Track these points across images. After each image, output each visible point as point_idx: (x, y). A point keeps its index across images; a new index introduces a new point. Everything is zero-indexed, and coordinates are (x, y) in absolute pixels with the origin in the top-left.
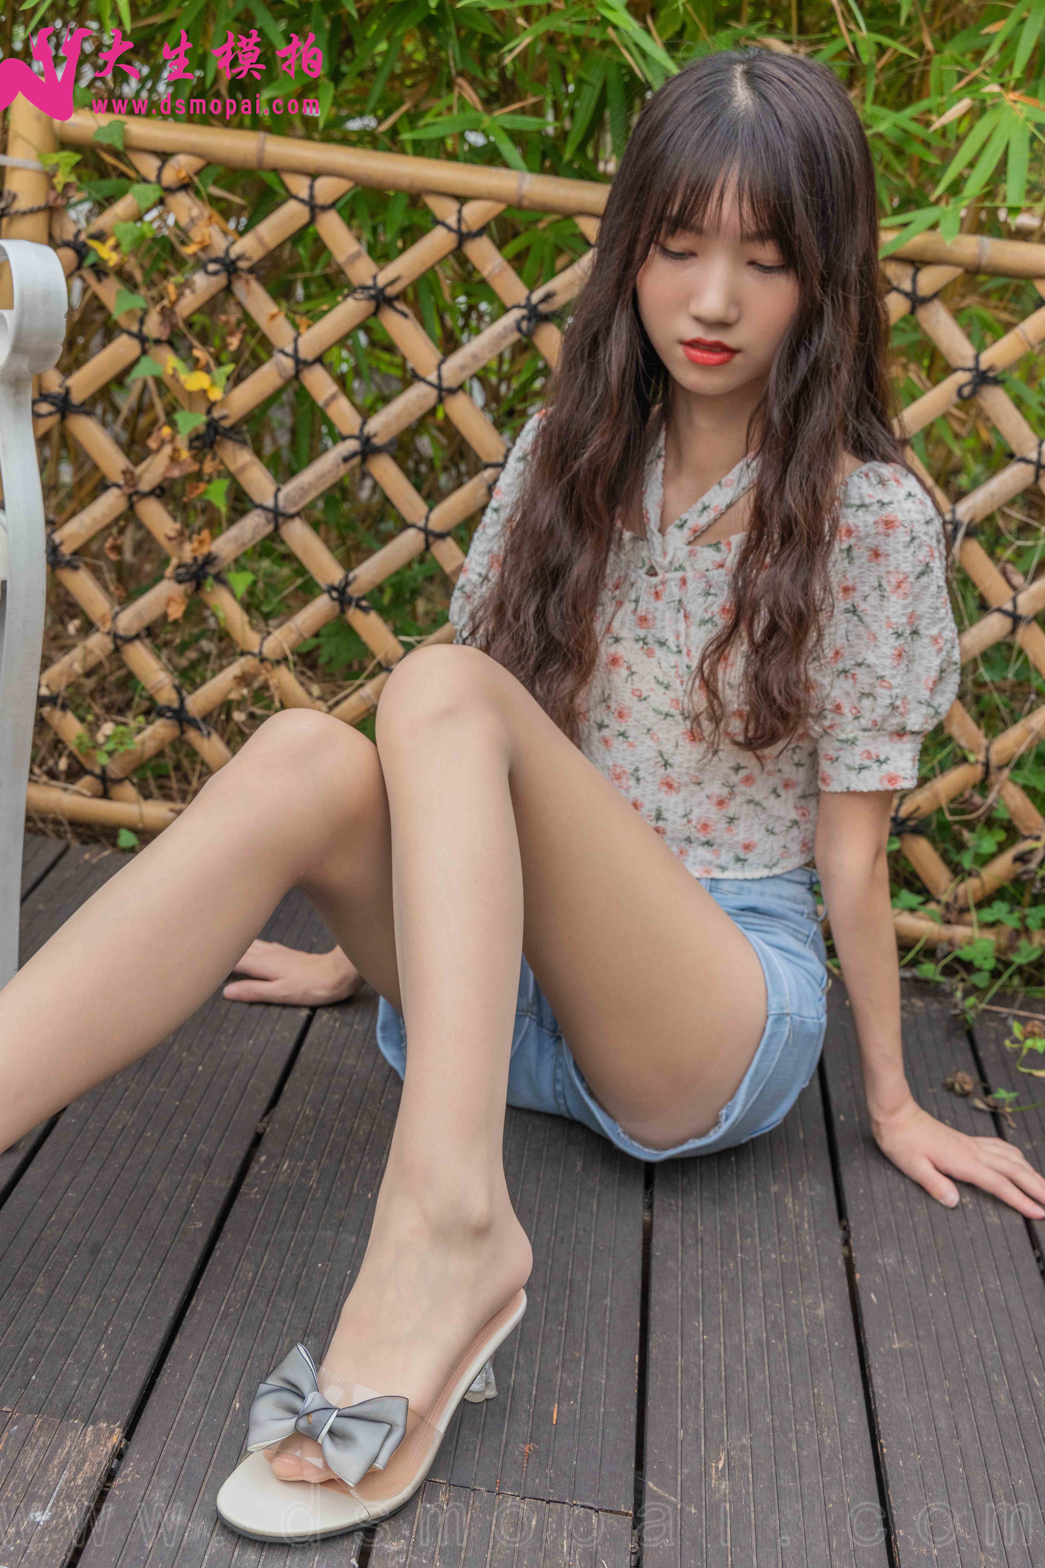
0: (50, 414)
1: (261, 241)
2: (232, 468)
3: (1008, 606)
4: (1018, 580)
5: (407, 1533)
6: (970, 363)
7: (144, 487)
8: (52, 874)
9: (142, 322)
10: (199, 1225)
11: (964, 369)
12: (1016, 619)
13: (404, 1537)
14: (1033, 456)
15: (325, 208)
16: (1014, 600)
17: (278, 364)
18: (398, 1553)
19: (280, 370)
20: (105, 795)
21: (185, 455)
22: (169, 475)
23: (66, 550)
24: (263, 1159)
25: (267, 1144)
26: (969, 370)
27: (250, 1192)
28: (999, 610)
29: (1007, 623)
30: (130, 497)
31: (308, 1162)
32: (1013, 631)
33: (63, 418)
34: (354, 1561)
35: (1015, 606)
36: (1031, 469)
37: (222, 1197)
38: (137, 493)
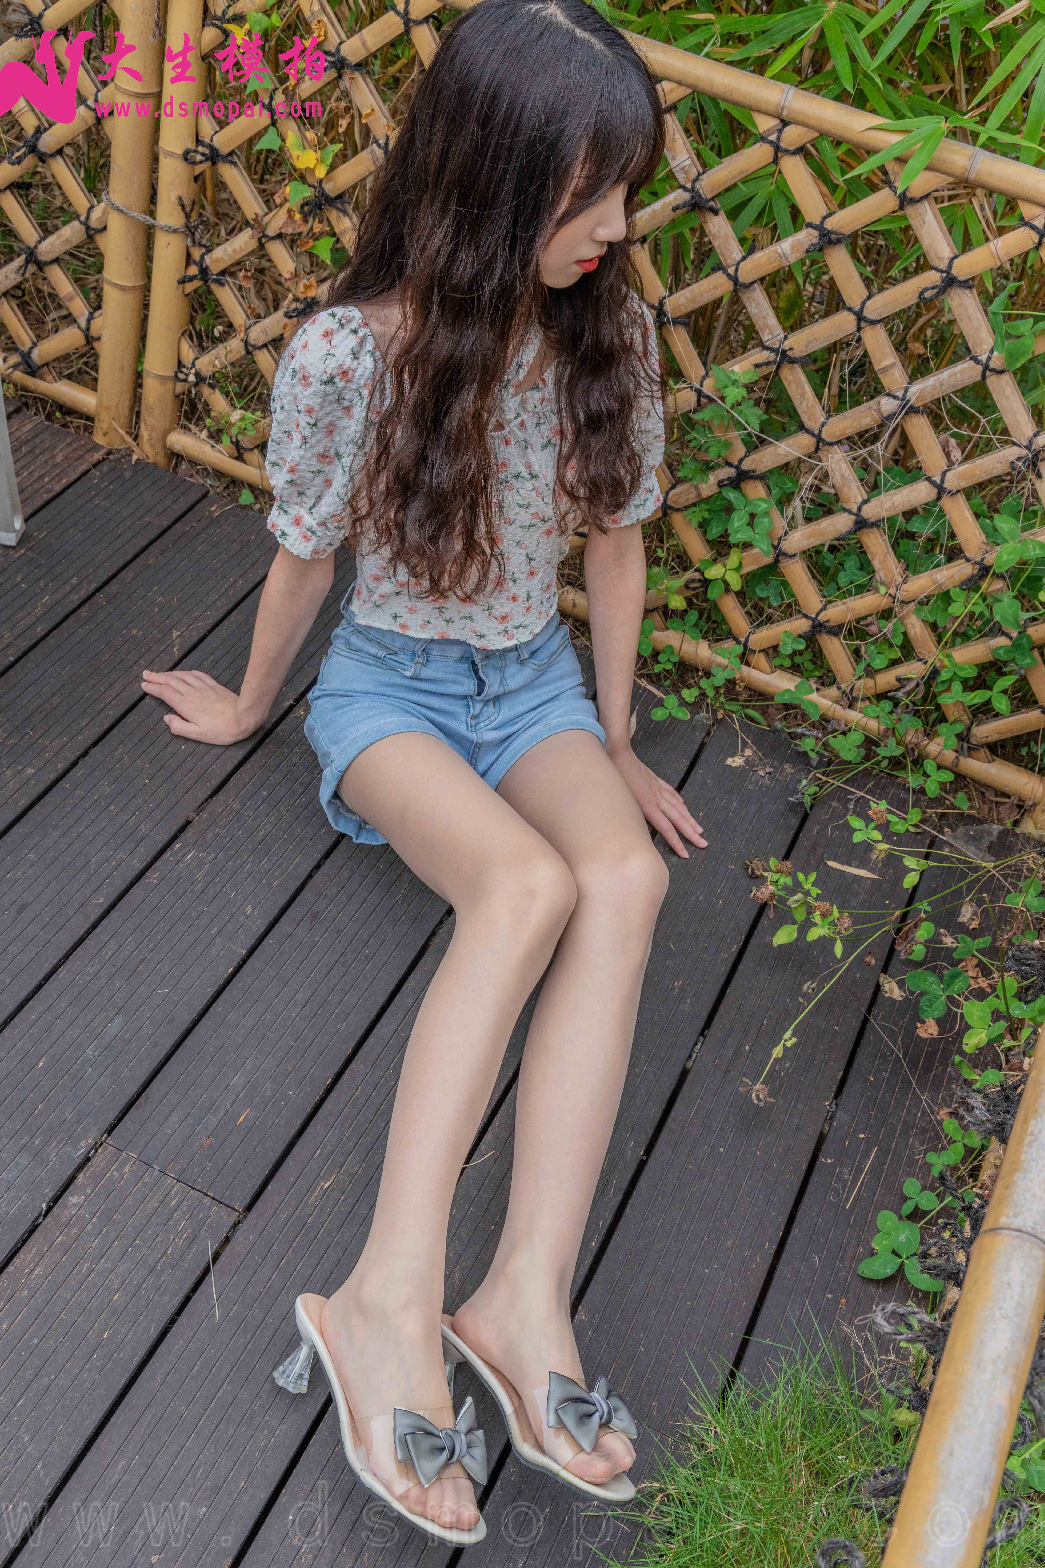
0: (201, 162)
1: (364, 43)
2: (337, 230)
3: (937, 479)
4: (956, 454)
5: (89, 1191)
6: (943, 266)
7: (271, 232)
8: (178, 525)
9: (271, 98)
10: (101, 900)
11: (937, 270)
12: (941, 490)
13: (84, 1195)
14: (984, 358)
15: (418, 23)
16: (944, 474)
17: (373, 152)
18: (75, 1205)
19: (375, 159)
20: (240, 458)
21: (298, 216)
22: (283, 231)
23: (215, 269)
24: (178, 846)
25: (189, 834)
26: (942, 272)
27: (152, 877)
28: (928, 479)
29: (934, 492)
30: (260, 239)
31: (209, 854)
32: (939, 498)
33: (214, 163)
34: (44, 1206)
35: (943, 481)
36: (980, 368)
37: (133, 874)
38: (264, 236)
